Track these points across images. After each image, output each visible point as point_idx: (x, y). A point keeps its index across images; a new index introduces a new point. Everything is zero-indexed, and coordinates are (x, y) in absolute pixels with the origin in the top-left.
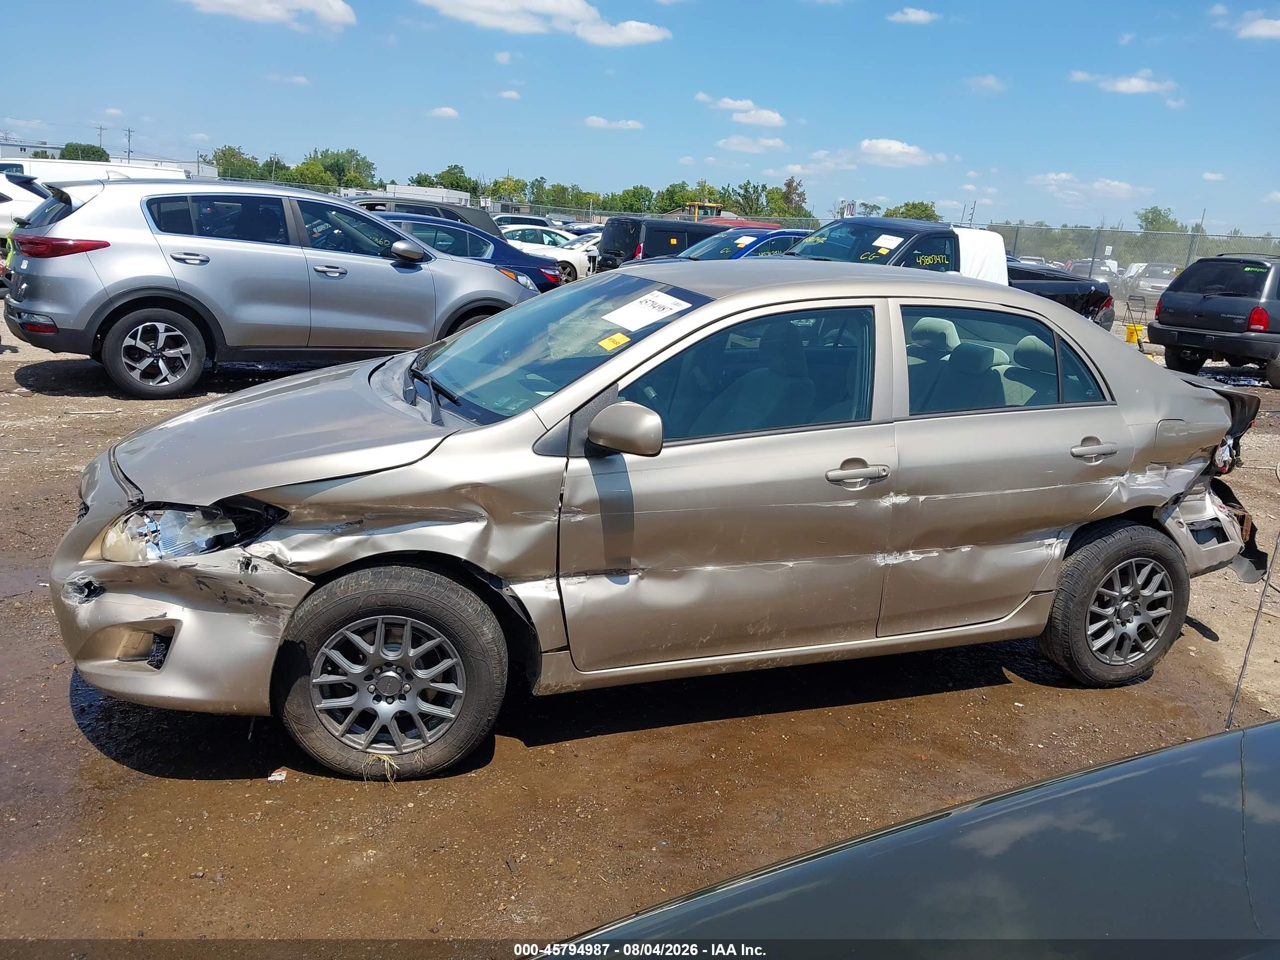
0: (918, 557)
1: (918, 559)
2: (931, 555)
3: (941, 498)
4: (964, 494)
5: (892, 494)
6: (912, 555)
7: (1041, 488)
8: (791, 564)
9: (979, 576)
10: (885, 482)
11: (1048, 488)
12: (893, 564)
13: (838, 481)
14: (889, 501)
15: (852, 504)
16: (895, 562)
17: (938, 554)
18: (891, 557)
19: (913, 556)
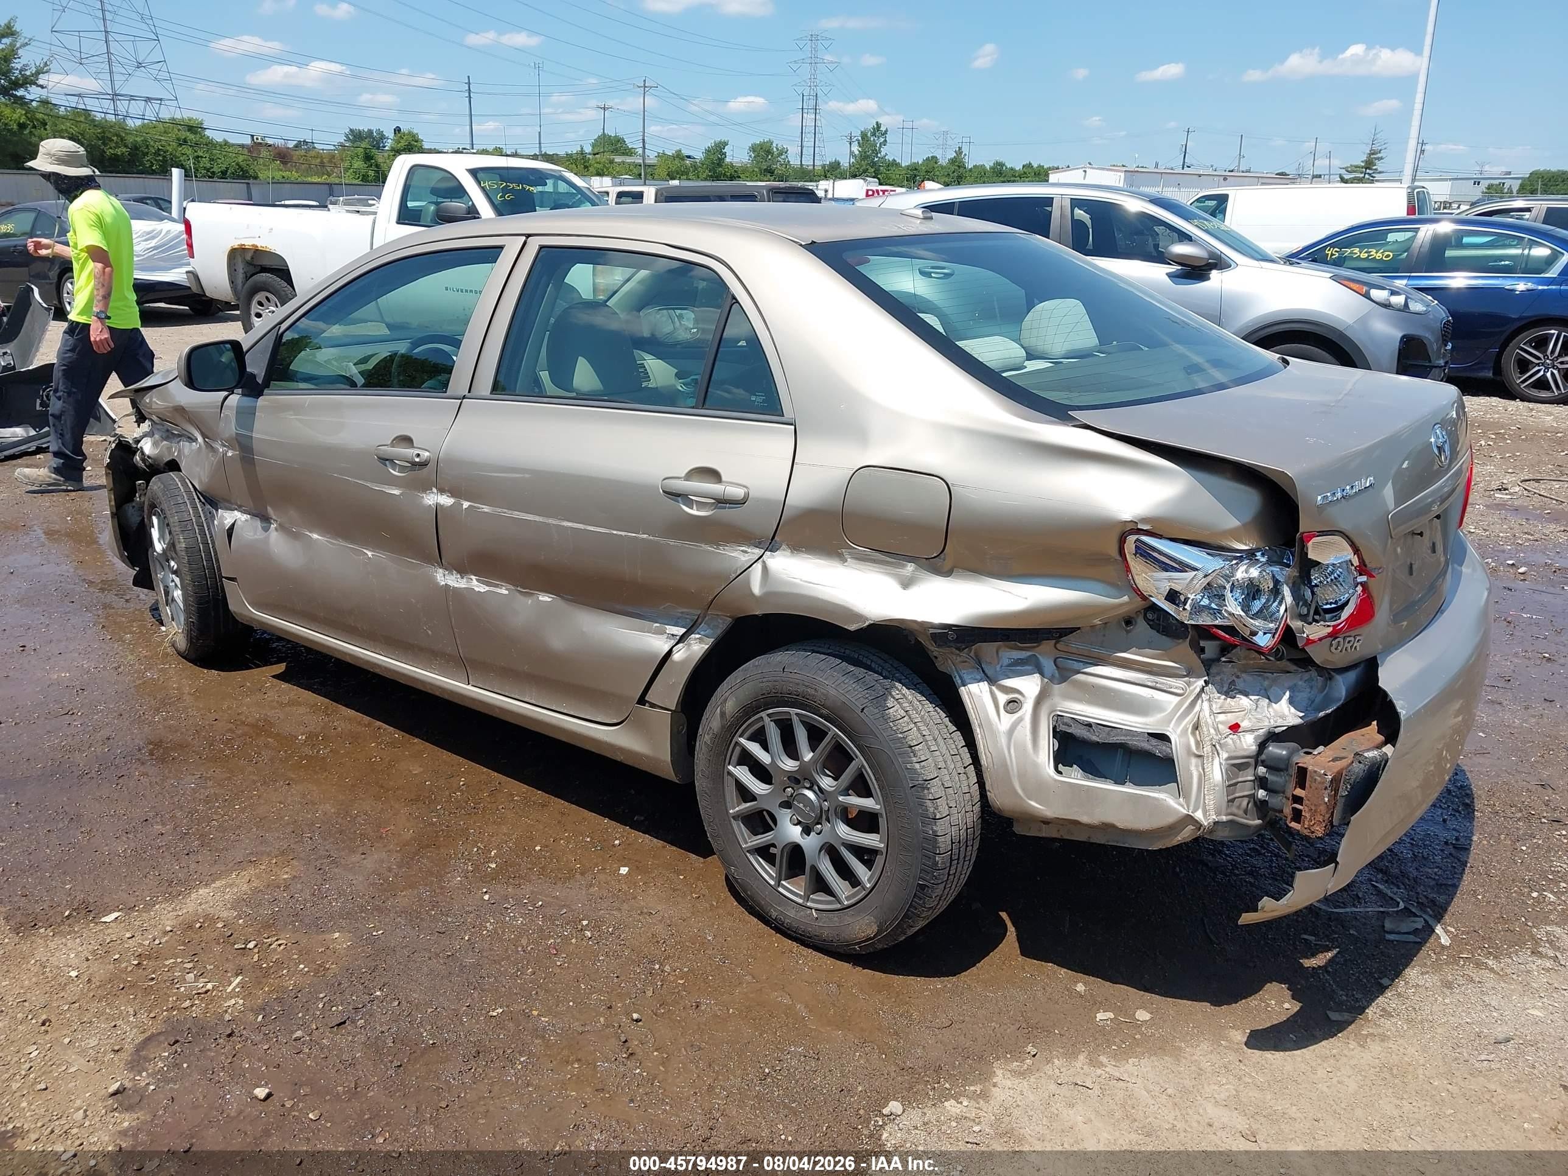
0: (482, 588)
1: (482, 590)
2: (499, 591)
3: (486, 510)
4: (510, 512)
5: (435, 490)
6: (475, 582)
7: (615, 532)
8: (370, 554)
9: (558, 641)
10: (426, 470)
11: (623, 533)
12: (453, 587)
13: (384, 460)
14: (434, 499)
15: (396, 492)
16: (456, 586)
17: (506, 592)
18: (453, 578)
19: (476, 584)
